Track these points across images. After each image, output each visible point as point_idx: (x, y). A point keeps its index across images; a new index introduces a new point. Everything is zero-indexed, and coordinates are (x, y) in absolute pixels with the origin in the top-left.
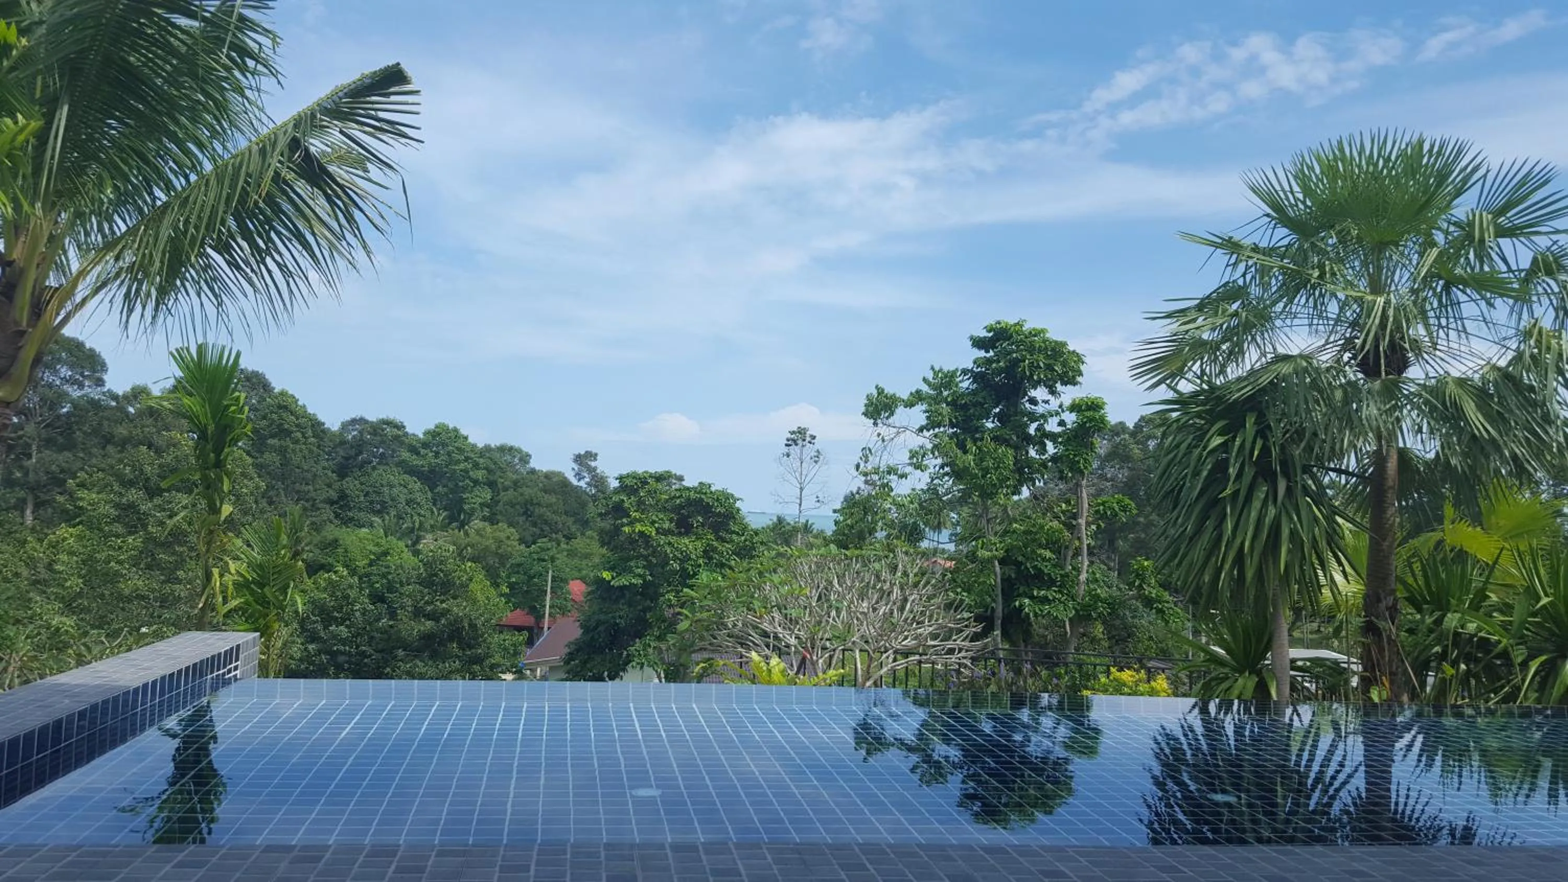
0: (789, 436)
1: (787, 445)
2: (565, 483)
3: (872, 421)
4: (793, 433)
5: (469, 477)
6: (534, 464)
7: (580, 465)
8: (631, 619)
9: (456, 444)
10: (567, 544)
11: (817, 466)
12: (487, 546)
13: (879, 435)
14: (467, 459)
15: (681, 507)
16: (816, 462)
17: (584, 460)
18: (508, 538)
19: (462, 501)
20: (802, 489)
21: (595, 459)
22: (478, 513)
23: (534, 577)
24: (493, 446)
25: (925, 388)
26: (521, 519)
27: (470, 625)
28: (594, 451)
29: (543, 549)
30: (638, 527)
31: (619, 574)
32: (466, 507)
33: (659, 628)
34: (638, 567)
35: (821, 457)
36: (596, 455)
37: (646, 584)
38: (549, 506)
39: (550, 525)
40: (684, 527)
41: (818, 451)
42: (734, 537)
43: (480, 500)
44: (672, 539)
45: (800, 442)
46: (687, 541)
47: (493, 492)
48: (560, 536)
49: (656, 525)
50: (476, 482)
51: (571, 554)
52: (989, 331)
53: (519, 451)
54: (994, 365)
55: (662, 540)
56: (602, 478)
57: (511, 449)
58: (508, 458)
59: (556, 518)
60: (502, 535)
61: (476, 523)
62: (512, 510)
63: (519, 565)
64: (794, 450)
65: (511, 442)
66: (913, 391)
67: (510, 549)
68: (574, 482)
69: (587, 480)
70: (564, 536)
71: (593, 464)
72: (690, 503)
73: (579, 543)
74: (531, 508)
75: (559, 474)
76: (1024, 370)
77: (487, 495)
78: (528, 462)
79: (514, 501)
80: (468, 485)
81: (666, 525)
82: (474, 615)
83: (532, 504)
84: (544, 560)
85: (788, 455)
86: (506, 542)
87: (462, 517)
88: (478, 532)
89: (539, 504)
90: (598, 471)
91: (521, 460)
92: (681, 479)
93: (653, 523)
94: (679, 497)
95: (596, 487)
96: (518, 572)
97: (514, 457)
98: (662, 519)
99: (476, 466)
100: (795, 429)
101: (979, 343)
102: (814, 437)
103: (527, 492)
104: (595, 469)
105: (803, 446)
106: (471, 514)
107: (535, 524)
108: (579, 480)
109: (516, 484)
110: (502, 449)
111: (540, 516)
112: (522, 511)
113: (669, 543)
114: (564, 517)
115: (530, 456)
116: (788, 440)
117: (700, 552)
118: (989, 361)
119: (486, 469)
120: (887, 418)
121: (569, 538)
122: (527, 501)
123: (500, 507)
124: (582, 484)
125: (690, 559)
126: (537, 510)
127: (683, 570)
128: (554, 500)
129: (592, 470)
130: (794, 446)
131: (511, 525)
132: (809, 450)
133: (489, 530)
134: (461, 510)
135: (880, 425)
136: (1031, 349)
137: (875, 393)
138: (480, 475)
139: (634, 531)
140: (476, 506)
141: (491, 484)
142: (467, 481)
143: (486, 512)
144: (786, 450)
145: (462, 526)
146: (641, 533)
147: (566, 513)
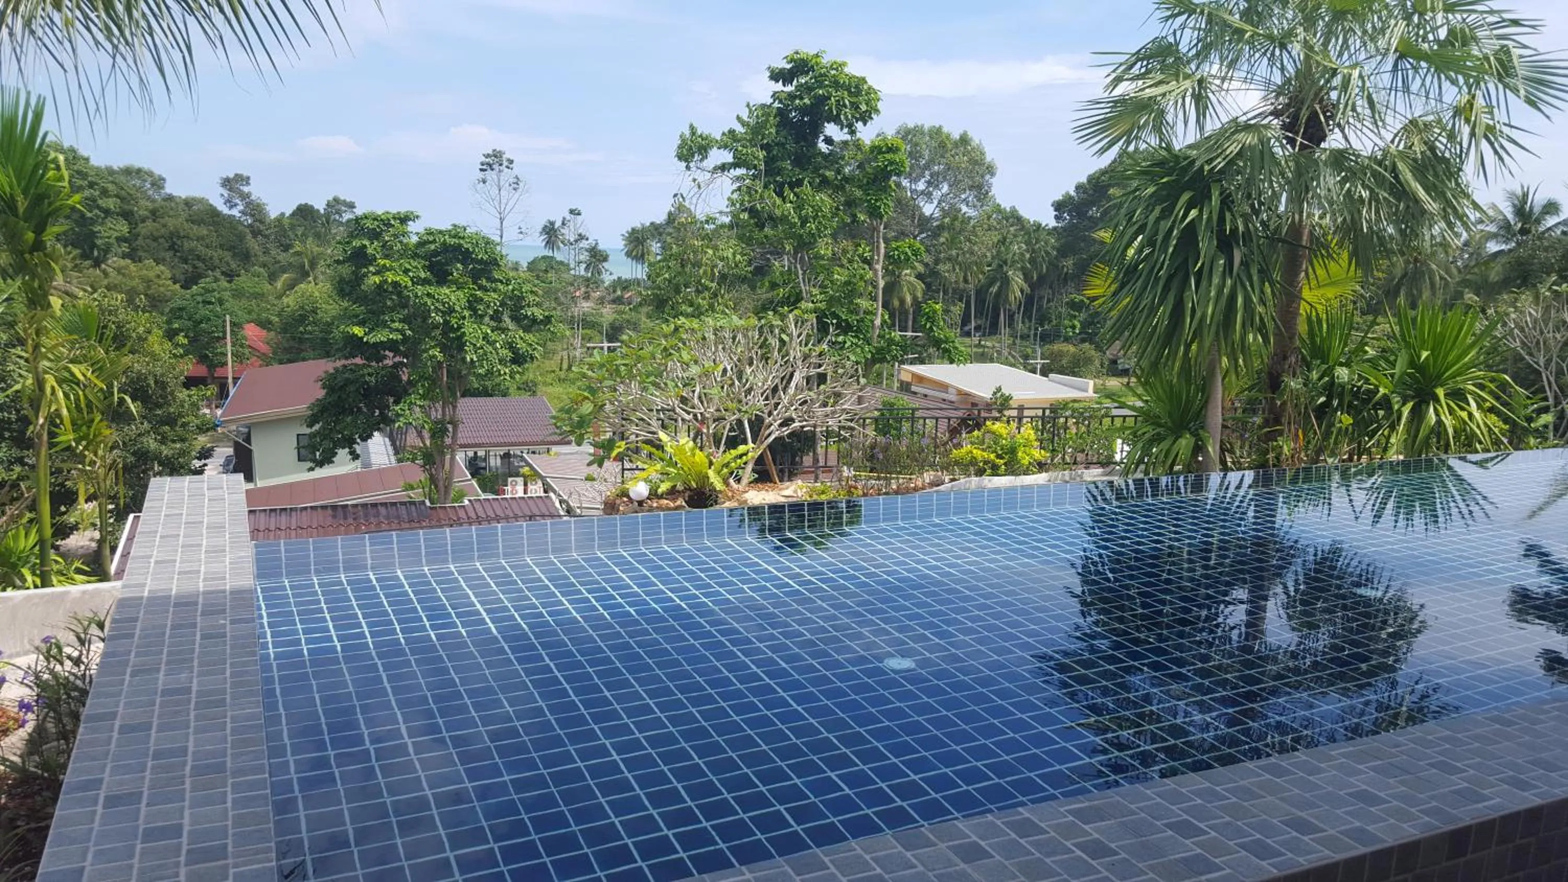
0: (483, 159)
1: (481, 170)
2: (214, 213)
3: (684, 164)
4: (487, 156)
5: (99, 207)
6: (170, 188)
7: (230, 190)
8: (383, 377)
9: (76, 168)
10: (230, 282)
11: (517, 195)
12: (133, 288)
13: (694, 180)
14: (91, 185)
15: (435, 253)
16: (515, 189)
17: (234, 184)
18: (158, 276)
19: (93, 235)
20: (502, 220)
21: (248, 184)
22: (115, 249)
23: (201, 322)
24: (115, 168)
25: (739, 129)
26: (168, 255)
27: (156, 382)
28: (245, 174)
29: (208, 291)
30: (390, 277)
31: (372, 330)
32: (99, 242)
33: (423, 386)
34: (393, 321)
35: (521, 184)
36: (248, 178)
37: (406, 339)
38: (200, 239)
39: (204, 261)
40: (441, 276)
41: (517, 177)
42: (501, 287)
43: (116, 234)
44: (432, 290)
45: (496, 167)
46: (447, 291)
47: (130, 224)
48: (218, 274)
49: (411, 274)
50: (107, 212)
51: (238, 294)
52: (788, 63)
53: (150, 174)
54: (797, 101)
55: (420, 290)
56: (258, 205)
57: (139, 171)
58: (138, 183)
59: (210, 253)
60: (151, 274)
61: (113, 261)
62: (155, 244)
63: (181, 309)
64: (490, 175)
65: (137, 163)
66: (726, 131)
67: (162, 289)
68: (225, 210)
69: (241, 208)
70: (223, 273)
71: (246, 189)
72: (446, 247)
73: (244, 281)
74: (179, 242)
75: (201, 201)
76: (830, 109)
77: (123, 228)
78: (163, 188)
79: (155, 233)
80: (98, 217)
81: (423, 275)
82: (159, 371)
83: (179, 237)
84: (210, 303)
85: (484, 182)
86: (156, 280)
87: (96, 253)
88: (119, 270)
89: (187, 237)
90: (253, 197)
91: (153, 184)
92: (351, 206)
93: (406, 271)
94: (431, 242)
95: (252, 216)
96: (180, 317)
97: (145, 181)
98: (416, 267)
99: (105, 193)
100: (490, 152)
101: (776, 75)
102: (511, 162)
103: (171, 223)
104: (248, 195)
105: (500, 171)
106: (107, 250)
107: (185, 261)
108: (231, 207)
109: (154, 212)
110: (128, 172)
111: (191, 251)
112: (167, 245)
113: (429, 295)
114: (220, 251)
115: (164, 179)
116: (482, 164)
117: (464, 302)
118: (791, 96)
119: (117, 196)
120: (701, 160)
121: (230, 276)
122: (171, 233)
123: (140, 241)
124: (235, 212)
125: (454, 311)
126: (186, 244)
127: (446, 322)
128: (205, 232)
129: (245, 197)
130: (489, 172)
131: (158, 262)
132: (507, 176)
133: (132, 267)
134: (93, 246)
135: (694, 169)
136: (836, 84)
137: (687, 133)
138: (110, 203)
139: (386, 281)
140: (111, 241)
141: (127, 215)
142: (96, 211)
143: (125, 248)
144: (481, 175)
145: (97, 263)
146: (396, 284)
147: (221, 246)
